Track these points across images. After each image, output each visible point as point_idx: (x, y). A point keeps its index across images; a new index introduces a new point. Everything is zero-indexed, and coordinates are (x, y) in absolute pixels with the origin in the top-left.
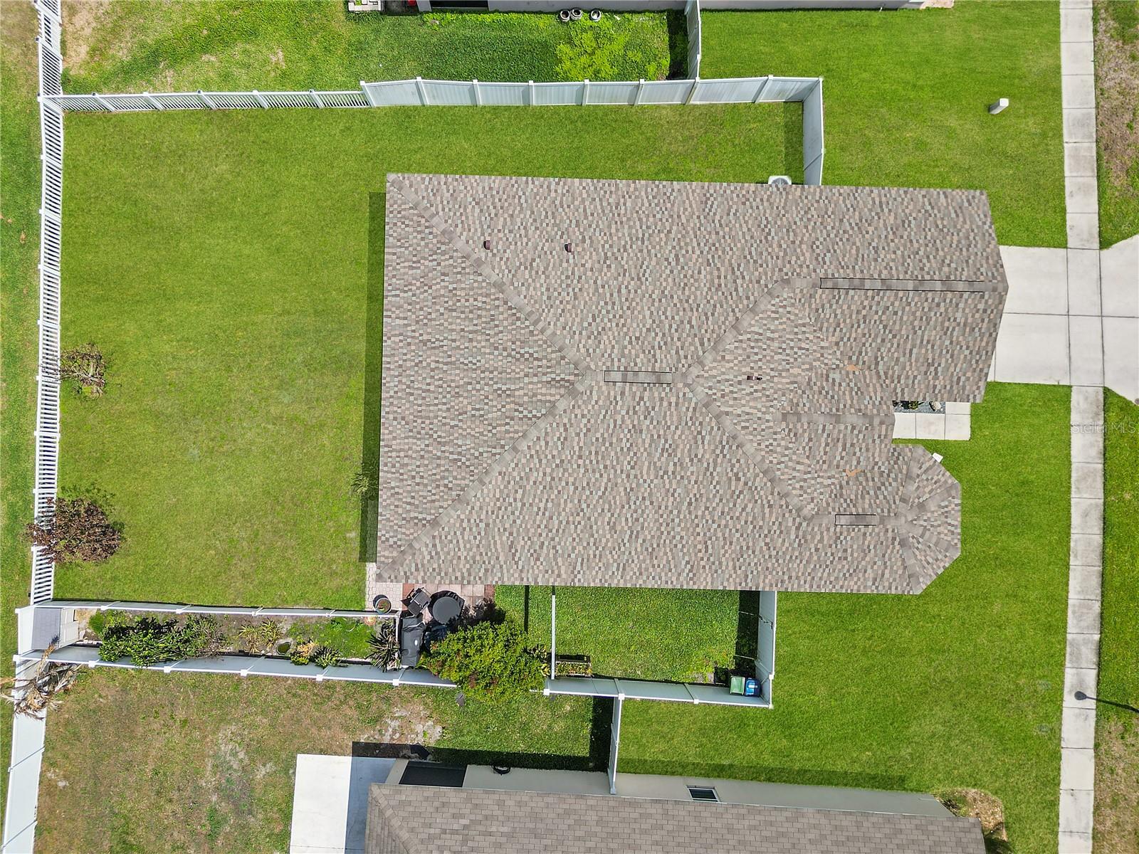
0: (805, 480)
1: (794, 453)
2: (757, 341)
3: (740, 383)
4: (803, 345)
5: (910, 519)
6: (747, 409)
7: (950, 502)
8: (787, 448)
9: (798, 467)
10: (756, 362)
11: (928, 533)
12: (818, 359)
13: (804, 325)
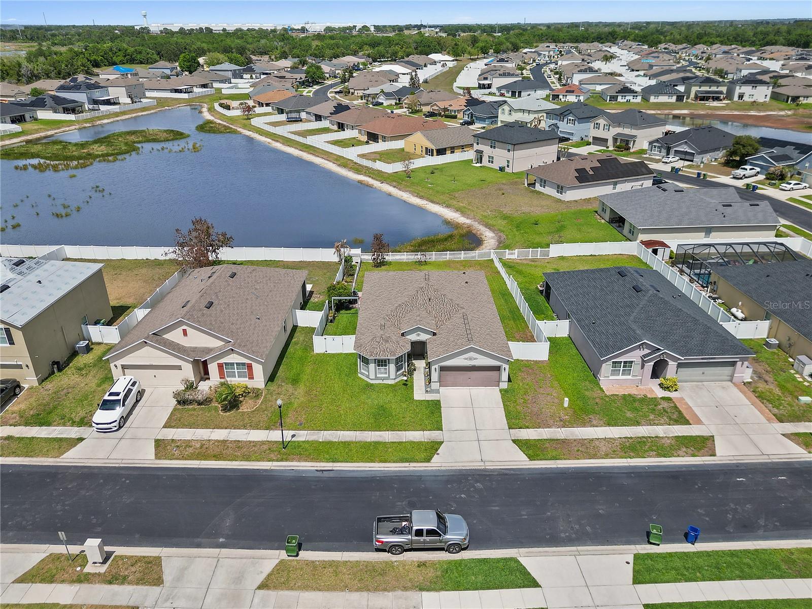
0: (396, 316)
1: (406, 312)
2: (442, 301)
3: (428, 296)
4: (443, 315)
5: (383, 336)
6: (419, 299)
7: (389, 352)
8: (407, 311)
9: (401, 314)
10: (435, 300)
11: (377, 343)
12: (439, 320)
13: (450, 314)
